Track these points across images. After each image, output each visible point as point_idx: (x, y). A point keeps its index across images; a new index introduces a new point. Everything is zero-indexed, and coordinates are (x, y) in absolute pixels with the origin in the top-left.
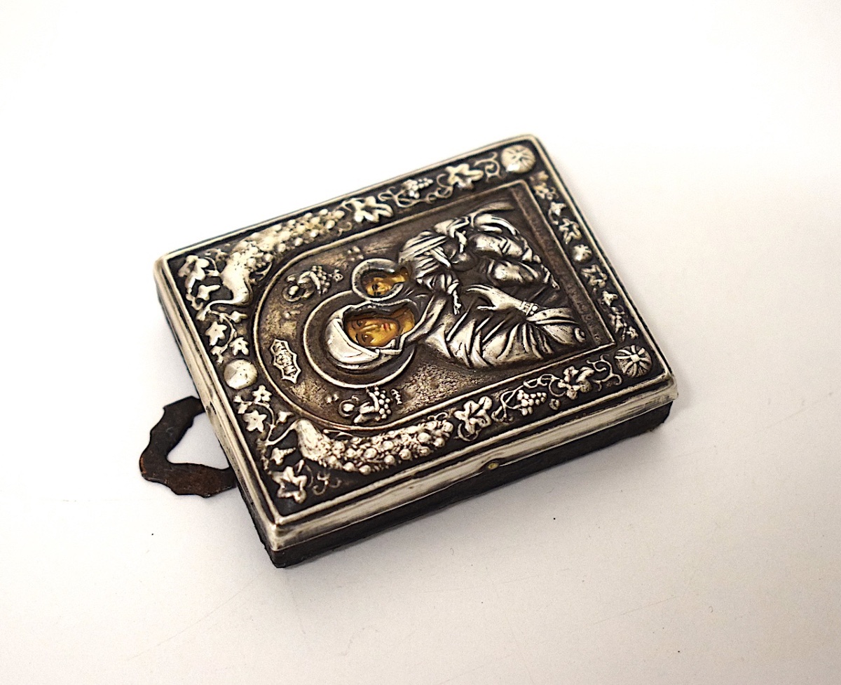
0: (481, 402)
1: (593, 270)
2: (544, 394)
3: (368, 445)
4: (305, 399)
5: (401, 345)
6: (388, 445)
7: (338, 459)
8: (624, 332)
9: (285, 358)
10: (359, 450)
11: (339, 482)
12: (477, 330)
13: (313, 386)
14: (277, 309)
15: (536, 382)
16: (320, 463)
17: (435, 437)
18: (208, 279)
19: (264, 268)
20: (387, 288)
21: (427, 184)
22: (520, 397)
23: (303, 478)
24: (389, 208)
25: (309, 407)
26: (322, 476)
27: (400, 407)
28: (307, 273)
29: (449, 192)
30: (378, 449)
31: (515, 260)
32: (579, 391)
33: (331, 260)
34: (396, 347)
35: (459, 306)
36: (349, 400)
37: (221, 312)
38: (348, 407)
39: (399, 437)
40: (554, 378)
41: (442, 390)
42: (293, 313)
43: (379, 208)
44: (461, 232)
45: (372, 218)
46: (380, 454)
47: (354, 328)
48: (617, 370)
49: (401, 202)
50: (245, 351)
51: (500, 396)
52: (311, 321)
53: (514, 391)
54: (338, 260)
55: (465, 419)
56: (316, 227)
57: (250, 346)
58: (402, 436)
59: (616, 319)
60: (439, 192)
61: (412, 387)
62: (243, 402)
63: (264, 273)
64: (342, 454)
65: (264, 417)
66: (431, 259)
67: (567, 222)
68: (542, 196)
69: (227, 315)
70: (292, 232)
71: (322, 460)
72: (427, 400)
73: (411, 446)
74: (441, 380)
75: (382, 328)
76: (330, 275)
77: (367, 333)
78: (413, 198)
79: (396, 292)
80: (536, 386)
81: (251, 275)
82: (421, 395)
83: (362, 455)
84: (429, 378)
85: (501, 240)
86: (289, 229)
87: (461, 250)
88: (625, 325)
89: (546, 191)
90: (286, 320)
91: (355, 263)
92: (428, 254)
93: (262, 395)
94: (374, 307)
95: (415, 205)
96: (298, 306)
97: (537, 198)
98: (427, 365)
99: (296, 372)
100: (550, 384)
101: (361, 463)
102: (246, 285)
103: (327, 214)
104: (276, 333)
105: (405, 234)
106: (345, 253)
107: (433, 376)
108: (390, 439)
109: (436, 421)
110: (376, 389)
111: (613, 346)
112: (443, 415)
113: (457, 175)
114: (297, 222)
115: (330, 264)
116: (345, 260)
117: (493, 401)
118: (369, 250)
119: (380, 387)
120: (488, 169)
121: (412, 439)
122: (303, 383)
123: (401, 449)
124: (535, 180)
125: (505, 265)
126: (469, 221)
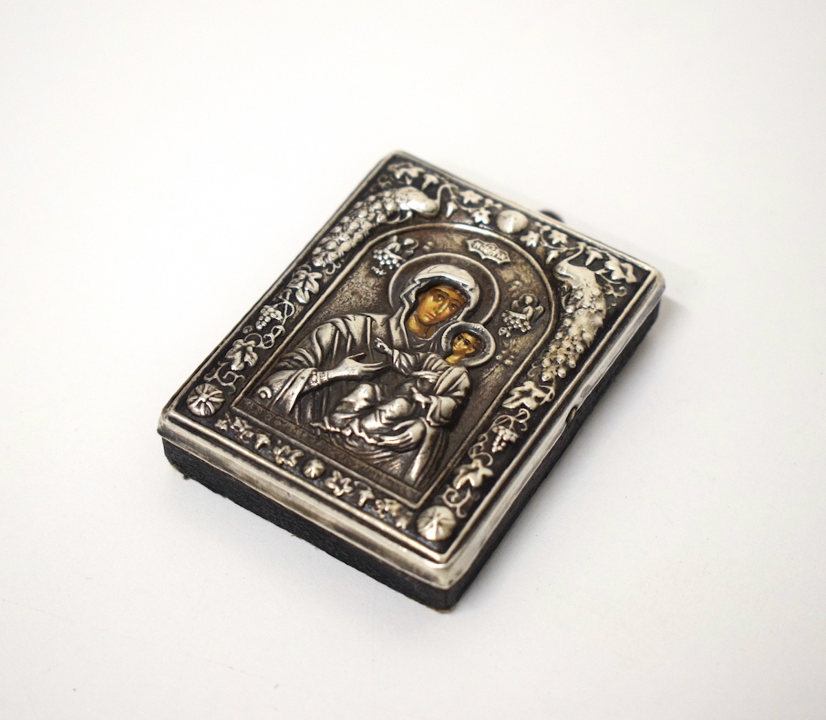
0: (307, 296)
1: (292, 458)
2: (259, 327)
3: (370, 218)
4: (449, 235)
5: (404, 300)
6: (353, 226)
7: (383, 197)
8: (229, 420)
10: (373, 211)
12: (350, 337)
13: (451, 246)
14: (530, 285)
15: (275, 334)
16: (395, 189)
17: (324, 250)
18: (602, 265)
19: (567, 301)
21: (495, 444)
22: (279, 313)
23: (399, 174)
24: (512, 406)
25: (442, 231)
26: (387, 184)
27: (370, 265)
28: (530, 315)
29: (472, 453)
30: (360, 219)
32: (234, 347)
33: (521, 342)
34: (407, 296)
35: (379, 345)
36: (413, 248)
37: (567, 251)
38: (408, 241)
39: (351, 236)
40: (262, 345)
41: (347, 293)
42: (514, 287)
43: (517, 399)
44: (426, 403)
45: (518, 390)
46: (355, 217)
48: (214, 382)
49: (506, 418)
50: (523, 239)
51: (295, 308)
52: (493, 285)
54: (515, 345)
55: (309, 275)
56: (555, 353)
57: (523, 245)
58: (348, 237)
59: (243, 425)
60: (480, 447)
61: (372, 283)
62: (492, 205)
63: (564, 299)
64: (383, 201)
65: (466, 201)
66: (433, 368)
67: (347, 489)
68: (387, 501)
69: (561, 251)
70: (571, 338)
71: (395, 191)
72: (353, 280)
74: (353, 299)
75: (433, 312)
76: (510, 328)
77: (441, 303)
78: (497, 427)
80: (272, 330)
81: (570, 289)
82: (360, 281)
83: (368, 210)
84: (364, 296)
86: (576, 338)
88: (232, 427)
89: (388, 507)
90: (515, 280)
91: (500, 350)
92: (439, 372)
93: (481, 214)
94: (452, 319)
95: (492, 424)
96: (515, 294)
97: (392, 498)
98: (373, 303)
99: (472, 246)
100: (261, 339)
101: (365, 204)
102: (566, 276)
103: (557, 371)
104: (514, 267)
106: (514, 354)
107: (362, 299)
108: (356, 231)
109: (331, 262)
110: (398, 265)
111: (232, 403)
112: (330, 271)
113: (476, 470)
114: (575, 351)
115: (519, 338)
116: (510, 348)
117: (297, 301)
118: (499, 368)
119: (395, 268)
120: (454, 494)
121: (340, 240)
122: (460, 244)
123: (343, 230)
124: (405, 514)
125: (366, 400)
126: (429, 423)
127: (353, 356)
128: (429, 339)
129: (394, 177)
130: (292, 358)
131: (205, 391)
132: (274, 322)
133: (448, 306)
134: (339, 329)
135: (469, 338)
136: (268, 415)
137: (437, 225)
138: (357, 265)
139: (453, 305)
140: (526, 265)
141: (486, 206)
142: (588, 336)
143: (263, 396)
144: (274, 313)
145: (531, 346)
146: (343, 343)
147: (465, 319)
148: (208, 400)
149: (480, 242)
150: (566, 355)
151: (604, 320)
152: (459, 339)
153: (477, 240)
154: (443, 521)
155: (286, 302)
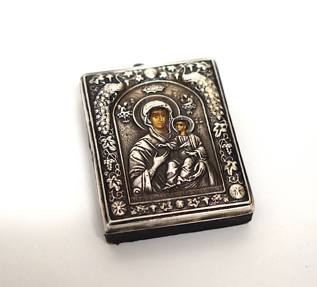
0: (114, 147)
1: (169, 206)
2: (110, 169)
3: (105, 105)
4: (134, 92)
5: (148, 125)
6: (103, 111)
7: (102, 94)
8: (135, 209)
10: (104, 101)
11: (93, 94)
12: (146, 150)
14: (179, 90)
15: (118, 168)
16: (102, 88)
17: (102, 127)
19: (198, 88)
20: (179, 129)
21: (228, 151)
22: (112, 160)
24: (219, 136)
25: (131, 93)
26: (97, 89)
27: (122, 121)
28: (192, 101)
29: (223, 160)
30: (102, 107)
31: (178, 172)
32: (109, 183)
33: (198, 112)
34: (147, 123)
35: (159, 146)
36: (129, 105)
37: (180, 71)
38: (125, 104)
39: (106, 115)
40: (118, 175)
41: (125, 136)
42: (175, 95)
43: (219, 132)
44: (196, 154)
45: (215, 129)
46: (100, 108)
47: (162, 113)
48: (115, 200)
49: (221, 141)
50: (161, 76)
51: (115, 154)
52: (169, 99)
53: (115, 159)
54: (197, 114)
55: (107, 139)
56: (214, 108)
57: (163, 79)
58: (106, 116)
59: (142, 207)
60: (223, 156)
61: (129, 127)
63: (196, 88)
64: (103, 96)
65: (129, 76)
66: (185, 141)
67: (198, 202)
68: (214, 196)
69: (178, 72)
70: (213, 99)
71: (103, 89)
72: (122, 131)
73: (100, 118)
74: (129, 137)
75: (160, 123)
76: (190, 110)
77: (159, 117)
78: (222, 146)
79: (175, 129)
80: (116, 167)
81: (195, 83)
82: (125, 129)
83: (101, 102)
84: (132, 133)
85: (189, 168)
86: (215, 98)
87: (187, 152)
88: (139, 211)
89: (217, 198)
90: (173, 93)
93: (139, 78)
94: (169, 120)
95: (219, 146)
96: (178, 97)
97: (215, 194)
98: (138, 134)
99: (147, 91)
100: (115, 173)
101: (98, 101)
102: (190, 80)
103: (220, 113)
104: (168, 88)
105: (206, 141)
106: (200, 118)
107: (132, 135)
108: (106, 112)
109: (109, 129)
110: (131, 115)
111: (129, 203)
112: (112, 133)
113: (231, 164)
114: (219, 103)
115: (196, 111)
116: (197, 117)
117: (113, 151)
118: (200, 126)
120: (233, 178)
121: (104, 119)
122: (142, 93)
123: (100, 115)
124: (224, 196)
125: (175, 167)
126: (202, 160)
127: (155, 156)
128: (170, 132)
129: (97, 84)
130: (133, 172)
131: (117, 205)
132: (113, 164)
133: (162, 117)
134: (140, 150)
135: (180, 123)
136: (145, 198)
137: (127, 91)
138: (117, 124)
139: (164, 115)
140: (171, 85)
141: (137, 74)
142: (217, 95)
143: (137, 192)
144: (110, 161)
145: (202, 111)
146: (146, 154)
147: (173, 117)
148: (121, 208)
149: (149, 88)
150: (218, 106)
151: (216, 86)
152: (178, 126)
153: (146, 87)
154: (240, 189)
155: (110, 154)
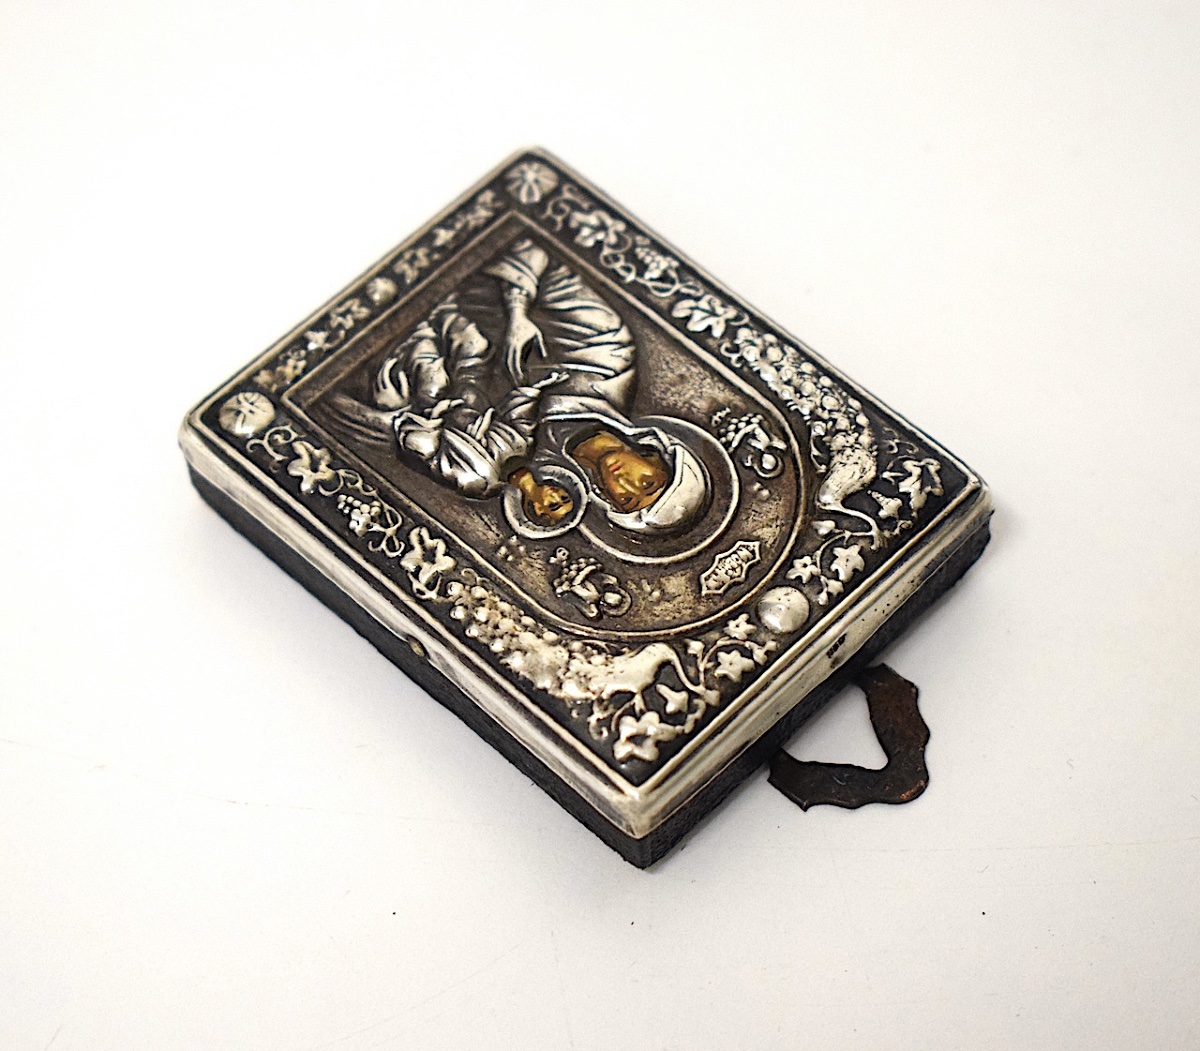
0: (684, 314)
1: (406, 267)
2: (638, 250)
3: (819, 411)
4: (779, 523)
5: (645, 430)
6: (808, 387)
7: (860, 434)
8: (489, 205)
9: (728, 567)
10: (833, 417)
11: (886, 429)
12: (583, 345)
13: (754, 521)
14: (650, 612)
15: (621, 268)
16: (875, 453)
17: (767, 344)
18: (651, 707)
19: (594, 647)
20: (550, 491)
21: (351, 500)
22: (656, 274)
23: (909, 465)
24: (413, 535)
25: (788, 514)
26: (891, 448)
27: (734, 407)
29: (348, 473)
30: (820, 397)
31: (442, 342)
33: (535, 574)
34: (651, 434)
35: (555, 376)
36: (756, 467)
38: (769, 461)
39: (787, 383)
40: (606, 251)
41: (684, 369)
42: (647, 589)
43: (421, 541)
45: (441, 547)
46: (825, 393)
48: (557, 192)
49: (395, 522)
50: (743, 617)
51: (664, 298)
52: (652, 556)
53: (649, 284)
54: (532, 566)
55: (722, 320)
57: (734, 615)
58: (785, 379)
60: (354, 483)
61: (697, 404)
62: (825, 590)
64: (850, 432)
65: (838, 551)
66: (492, 434)
67: (336, 321)
68: (302, 364)
69: (699, 660)
70: (516, 633)
71: (871, 452)
72: (708, 380)
73: (795, 364)
74: (670, 375)
76: (565, 563)
77: (637, 484)
78: (382, 507)
80: (629, 265)
81: (618, 654)
82: (704, 390)
83: (839, 411)
84: (673, 389)
86: (514, 640)
89: (291, 362)
90: (663, 592)
91: (526, 543)
92: (484, 441)
93: (805, 566)
94: (595, 487)
95: (390, 505)
96: (634, 586)
97: (305, 371)
98: (653, 397)
99: (744, 546)
100: (617, 252)
101: (851, 410)
102: (638, 653)
103: (461, 605)
104: (691, 598)
106: (514, 564)
107: (667, 385)
108: (797, 391)
109: (741, 351)
110: (723, 439)
111: (517, 211)
112: (727, 350)
113: (315, 469)
114: (493, 637)
115: (543, 573)
116: (527, 559)
117: (677, 302)
118: (496, 538)
119: (719, 436)
120: (285, 439)
121: (782, 366)
122: (754, 533)
123: (803, 373)
124: (274, 382)
127: (540, 339)
128: (563, 451)
129: (906, 459)
131: (541, 179)
132: (642, 268)
133: (628, 491)
134: (599, 334)
135: (562, 511)
136: (486, 250)
137: (801, 509)
138: (739, 391)
139: (628, 499)
141: (824, 579)
142: (516, 662)
144: (658, 269)
145: (525, 587)
148: (525, 180)
150: (486, 623)
151: (544, 690)
152: (563, 498)
153: (758, 557)
154: (241, 417)
155: (677, 286)
